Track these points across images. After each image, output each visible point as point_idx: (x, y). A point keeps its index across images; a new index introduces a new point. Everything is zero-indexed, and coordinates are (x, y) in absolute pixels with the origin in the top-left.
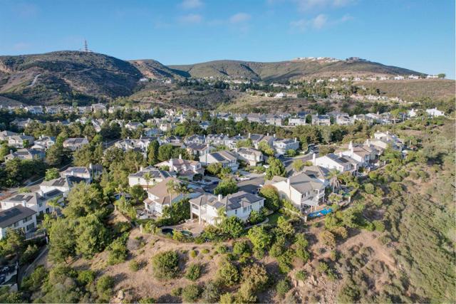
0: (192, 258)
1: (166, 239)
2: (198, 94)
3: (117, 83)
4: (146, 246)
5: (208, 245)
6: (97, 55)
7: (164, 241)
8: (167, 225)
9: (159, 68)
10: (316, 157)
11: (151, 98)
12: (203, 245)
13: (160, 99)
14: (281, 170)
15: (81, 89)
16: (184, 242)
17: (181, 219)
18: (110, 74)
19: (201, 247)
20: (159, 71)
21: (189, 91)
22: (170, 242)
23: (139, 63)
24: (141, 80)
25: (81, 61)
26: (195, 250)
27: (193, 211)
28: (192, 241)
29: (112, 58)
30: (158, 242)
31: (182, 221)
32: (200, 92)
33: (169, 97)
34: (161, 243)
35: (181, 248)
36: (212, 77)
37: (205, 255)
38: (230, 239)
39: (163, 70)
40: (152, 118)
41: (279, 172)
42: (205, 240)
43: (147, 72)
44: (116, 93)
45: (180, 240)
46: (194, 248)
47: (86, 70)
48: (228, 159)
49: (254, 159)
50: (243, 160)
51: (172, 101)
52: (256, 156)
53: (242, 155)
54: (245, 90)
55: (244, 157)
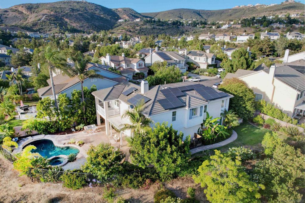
2: (159, 28)
3: (102, 22)
6: (89, 3)
9: (133, 14)
10: (289, 55)
11: (124, 31)
13: (130, 31)
14: (247, 63)
15: (75, 25)
18: (98, 16)
20: (133, 15)
21: (153, 26)
23: (119, 10)
24: (120, 21)
25: (78, 7)
29: (100, 6)
32: (161, 27)
33: (137, 30)
36: (171, 20)
39: (136, 15)
40: (120, 41)
41: (245, 66)
42: (88, 180)
43: (124, 16)
44: (98, 29)
47: (80, 12)
48: (176, 59)
49: (205, 62)
50: (192, 63)
51: (139, 33)
52: (207, 58)
53: (192, 58)
54: (196, 25)
55: (194, 60)
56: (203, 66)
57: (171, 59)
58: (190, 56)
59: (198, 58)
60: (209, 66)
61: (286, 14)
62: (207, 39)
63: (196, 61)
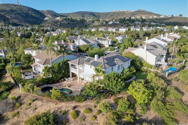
0: (73, 119)
1: (44, 98)
2: (72, 23)
3: (34, 19)
4: (22, 106)
5: (90, 103)
6: (23, 6)
7: (42, 100)
11: (50, 25)
12: (83, 104)
13: (54, 25)
15: (15, 21)
16: (63, 101)
17: (61, 78)
18: (30, 15)
19: (82, 106)
20: (54, 15)
21: (68, 22)
22: (48, 101)
23: (45, 11)
24: (46, 18)
25: (15, 8)
26: (76, 109)
27: (72, 70)
28: (73, 100)
29: (31, 8)
30: (35, 102)
31: (62, 80)
32: (73, 23)
33: (58, 24)
34: (38, 103)
35: (60, 108)
36: (78, 18)
37: (87, 115)
38: (112, 95)
39: (56, 15)
40: (50, 31)
42: (87, 97)
43: (48, 15)
44: (33, 23)
45: (59, 99)
46: (75, 108)
47: (18, 12)
48: (92, 43)
49: (107, 44)
50: (101, 44)
51: (60, 26)
52: (108, 42)
53: (100, 42)
54: (94, 22)
55: (101, 42)
56: (107, 46)
57: (90, 43)
58: (99, 41)
59: (103, 41)
60: (110, 46)
61: (140, 16)
62: (103, 30)
63: (102, 43)
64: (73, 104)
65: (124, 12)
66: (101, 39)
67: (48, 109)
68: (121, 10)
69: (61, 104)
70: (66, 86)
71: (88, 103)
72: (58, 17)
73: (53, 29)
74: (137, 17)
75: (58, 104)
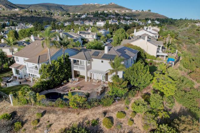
0: (107, 129)
1: (57, 109)
4: (25, 126)
5: (121, 105)
7: (54, 112)
8: (48, 88)
12: (112, 108)
13: (13, 19)
14: (126, 36)
16: (85, 108)
17: (64, 79)
22: (64, 112)
26: (107, 116)
27: (75, 68)
28: (98, 105)
30: (46, 116)
31: (65, 81)
33: (18, 18)
34: (51, 117)
35: (86, 118)
37: (122, 120)
38: (138, 91)
46: (105, 113)
48: (76, 37)
49: (92, 38)
50: (84, 39)
51: (21, 20)
53: (84, 36)
55: (84, 37)
57: (73, 37)
58: (81, 35)
59: (87, 35)
63: (86, 37)
64: (101, 110)
65: (95, 5)
66: (84, 33)
67: (68, 122)
68: (91, 4)
69: (85, 113)
70: (75, 89)
71: (118, 105)
72: (16, 8)
73: (13, 23)
74: (110, 11)
75: (81, 113)
